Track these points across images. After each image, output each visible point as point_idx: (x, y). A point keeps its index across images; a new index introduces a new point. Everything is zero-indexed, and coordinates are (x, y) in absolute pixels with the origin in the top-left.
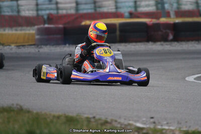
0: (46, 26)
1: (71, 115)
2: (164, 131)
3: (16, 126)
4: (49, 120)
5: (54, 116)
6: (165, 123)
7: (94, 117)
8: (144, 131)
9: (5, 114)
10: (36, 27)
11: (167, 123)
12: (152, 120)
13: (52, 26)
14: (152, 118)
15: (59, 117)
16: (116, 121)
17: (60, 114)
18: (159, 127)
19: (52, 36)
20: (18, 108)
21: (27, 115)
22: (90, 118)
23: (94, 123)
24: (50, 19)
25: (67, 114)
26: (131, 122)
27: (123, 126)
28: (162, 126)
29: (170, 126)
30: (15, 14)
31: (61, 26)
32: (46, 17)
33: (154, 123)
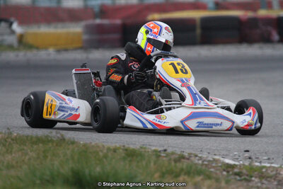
0: (98, 21)
1: (132, 147)
2: (264, 170)
3: (56, 163)
4: (101, 154)
5: (109, 149)
6: (266, 158)
7: (165, 150)
8: (236, 170)
9: (41, 145)
10: (83, 23)
11: (269, 159)
12: (247, 154)
13: (106, 22)
14: (248, 151)
15: (115, 150)
16: (196, 156)
17: (118, 145)
18: (257, 164)
19: (105, 37)
20: (58, 137)
21: (71, 147)
22: (160, 151)
23: (164, 159)
24: (104, 12)
25: (127, 146)
26: (217, 157)
27: (206, 163)
28: (260, 162)
29: (272, 163)
30: (53, 4)
31: (118, 22)
32: (97, 9)
33: (250, 158)
